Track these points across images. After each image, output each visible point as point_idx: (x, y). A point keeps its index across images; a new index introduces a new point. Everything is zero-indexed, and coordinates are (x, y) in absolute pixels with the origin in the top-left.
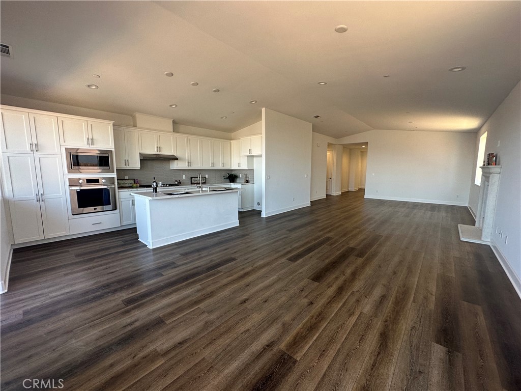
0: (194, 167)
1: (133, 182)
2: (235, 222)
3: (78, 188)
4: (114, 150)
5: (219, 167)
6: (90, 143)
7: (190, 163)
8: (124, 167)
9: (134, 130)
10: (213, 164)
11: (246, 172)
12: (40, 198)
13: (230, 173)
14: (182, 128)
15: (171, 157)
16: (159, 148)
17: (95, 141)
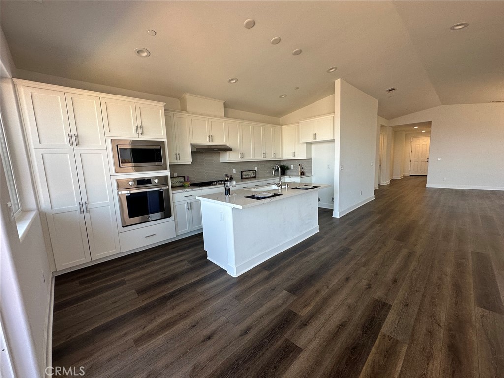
0: (246, 159)
1: (182, 180)
2: (315, 228)
3: (126, 192)
4: (166, 140)
5: (270, 157)
6: (140, 133)
7: (242, 155)
8: (175, 162)
9: (184, 115)
10: (265, 155)
11: (300, 163)
12: (84, 208)
13: (282, 164)
15: (223, 147)
16: (211, 138)
17: (145, 130)
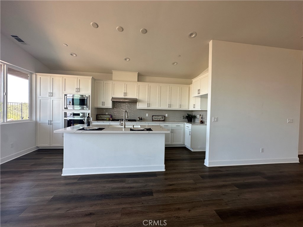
0: (153, 107)
1: (110, 116)
2: (159, 166)
3: (68, 119)
4: (90, 95)
6: (77, 91)
7: (149, 105)
8: (101, 106)
9: (110, 82)
10: (170, 106)
12: (50, 122)
14: (148, 78)
16: (125, 94)
17: (80, 90)
